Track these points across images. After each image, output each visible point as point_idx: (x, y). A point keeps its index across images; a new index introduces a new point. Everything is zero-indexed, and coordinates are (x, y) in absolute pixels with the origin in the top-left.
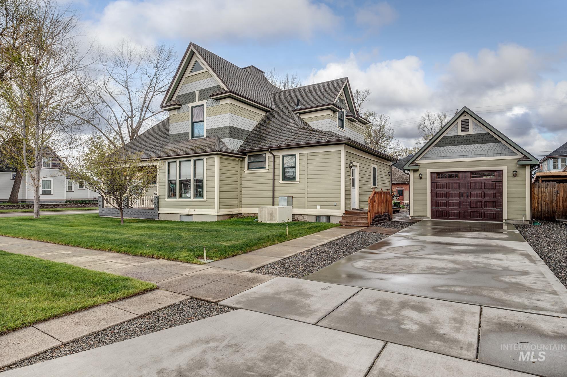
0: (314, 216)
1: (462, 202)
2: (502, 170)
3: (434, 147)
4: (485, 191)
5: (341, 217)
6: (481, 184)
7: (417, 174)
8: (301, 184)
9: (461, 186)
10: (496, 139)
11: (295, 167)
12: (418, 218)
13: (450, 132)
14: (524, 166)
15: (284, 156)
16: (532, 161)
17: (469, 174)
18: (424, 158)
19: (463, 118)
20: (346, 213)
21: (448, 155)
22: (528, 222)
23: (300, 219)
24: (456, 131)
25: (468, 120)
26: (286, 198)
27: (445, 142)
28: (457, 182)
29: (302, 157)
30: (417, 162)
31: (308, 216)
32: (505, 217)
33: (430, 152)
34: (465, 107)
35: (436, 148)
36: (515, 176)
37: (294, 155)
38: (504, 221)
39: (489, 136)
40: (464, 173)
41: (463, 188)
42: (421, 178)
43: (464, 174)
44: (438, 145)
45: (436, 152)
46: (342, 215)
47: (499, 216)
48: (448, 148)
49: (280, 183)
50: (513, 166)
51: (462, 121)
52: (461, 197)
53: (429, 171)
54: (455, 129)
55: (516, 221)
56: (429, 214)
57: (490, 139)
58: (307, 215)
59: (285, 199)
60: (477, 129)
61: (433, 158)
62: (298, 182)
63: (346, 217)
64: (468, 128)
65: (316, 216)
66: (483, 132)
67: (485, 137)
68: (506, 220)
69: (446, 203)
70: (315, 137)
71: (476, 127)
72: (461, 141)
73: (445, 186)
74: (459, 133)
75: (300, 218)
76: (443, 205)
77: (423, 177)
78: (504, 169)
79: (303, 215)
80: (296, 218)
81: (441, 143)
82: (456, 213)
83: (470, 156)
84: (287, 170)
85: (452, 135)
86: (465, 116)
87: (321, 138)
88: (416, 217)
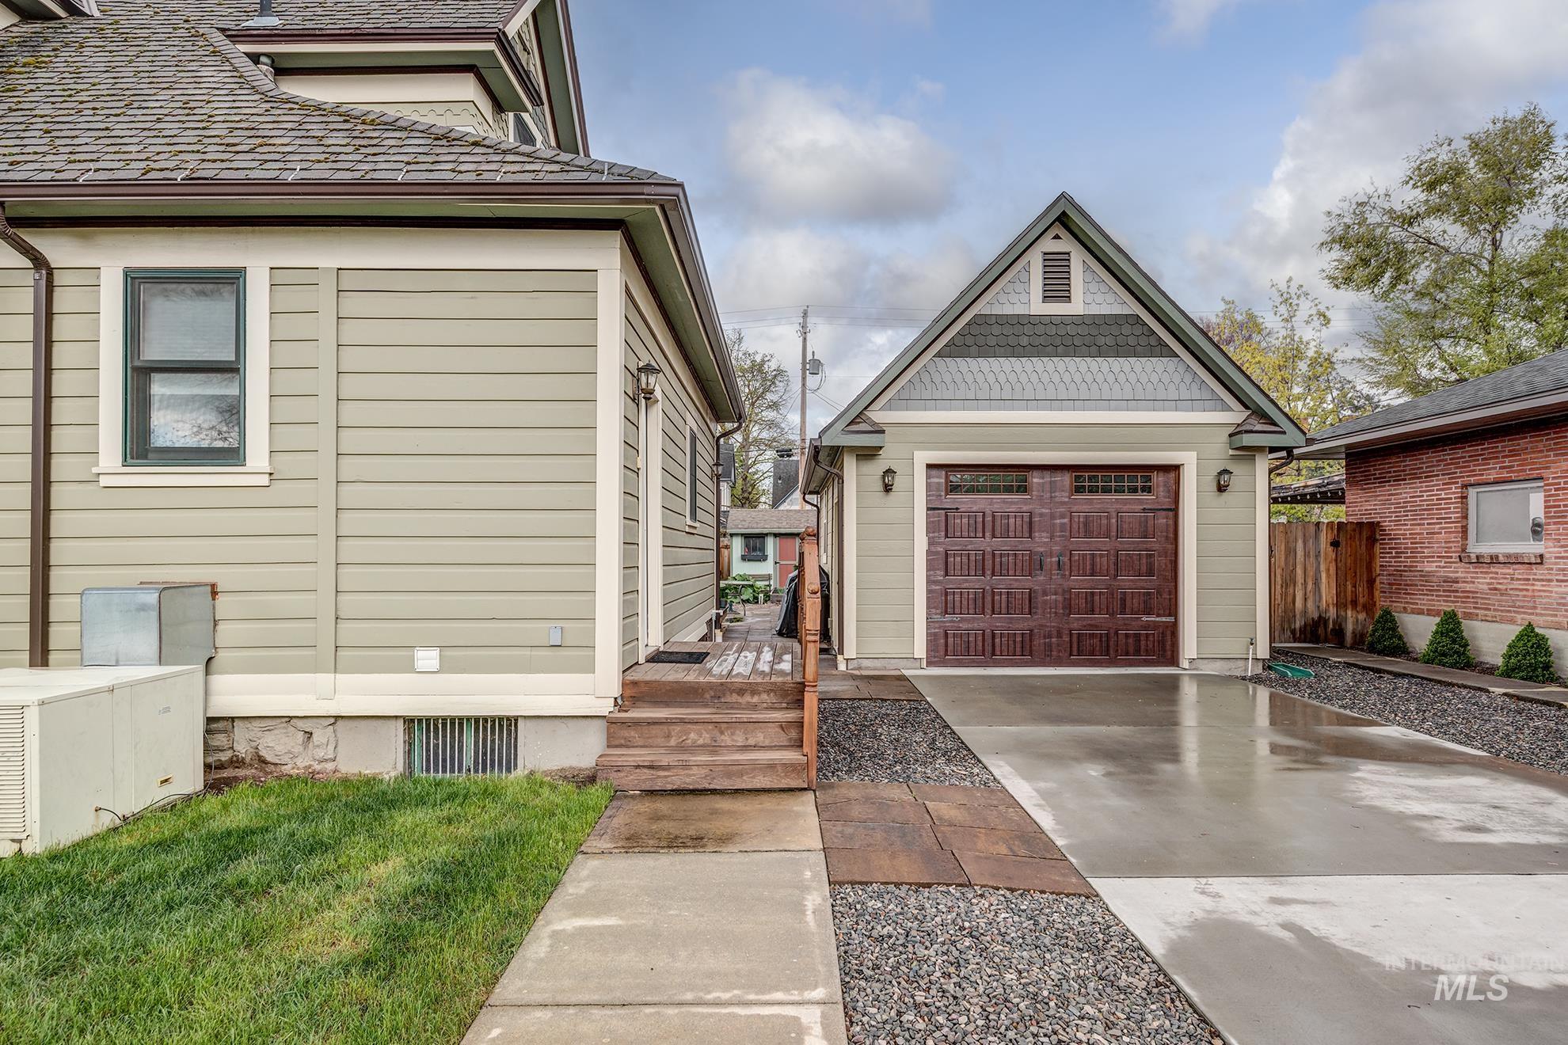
0: (392, 723)
1: (1040, 592)
2: (1176, 468)
3: (939, 355)
4: (1120, 547)
5: (603, 724)
6: (1108, 518)
7: (876, 468)
8: (282, 492)
9: (1036, 527)
10: (1162, 344)
11: (232, 369)
12: (878, 664)
13: (1003, 298)
14: (1248, 453)
15: (137, 282)
16: (1284, 433)
17: (1066, 479)
18: (905, 402)
19: (1048, 245)
20: (629, 693)
21: (995, 394)
22: (1260, 665)
23: (280, 749)
24: (1024, 298)
25: (1066, 257)
26: (152, 598)
27: (981, 340)
28: (1025, 508)
29: (293, 299)
30: (877, 415)
31: (340, 723)
32: (1189, 647)
33: (926, 378)
34: (1063, 195)
35: (948, 360)
36: (1221, 489)
37: (232, 280)
38: (1185, 664)
39: (1138, 330)
40: (1047, 474)
41: (1044, 534)
42: (888, 488)
43: (1048, 477)
44: (954, 350)
45: (947, 378)
46: (606, 707)
47: (1165, 648)
48: (995, 364)
49: (104, 481)
50: (1218, 449)
51: (1048, 257)
52: (1038, 572)
53: (923, 457)
54: (1019, 287)
55: (1222, 662)
56: (920, 650)
57: (1143, 341)
58: (337, 718)
59: (143, 608)
60: (1099, 298)
61: (935, 403)
62: (264, 480)
63: (636, 723)
64: (1066, 288)
65: (409, 721)
66: (1117, 310)
67: (1126, 330)
68: (1192, 661)
69: (983, 598)
70: (405, 158)
71: (1094, 287)
72: (1042, 340)
73: (980, 526)
74: (1038, 306)
75: (277, 746)
76: (971, 606)
77: (899, 482)
78: (1188, 460)
79: (300, 724)
80: (242, 749)
81: (969, 340)
82: (1019, 639)
83: (1074, 403)
84: (160, 387)
85: (1008, 310)
86: (1057, 237)
87: (450, 166)
88: (866, 663)
